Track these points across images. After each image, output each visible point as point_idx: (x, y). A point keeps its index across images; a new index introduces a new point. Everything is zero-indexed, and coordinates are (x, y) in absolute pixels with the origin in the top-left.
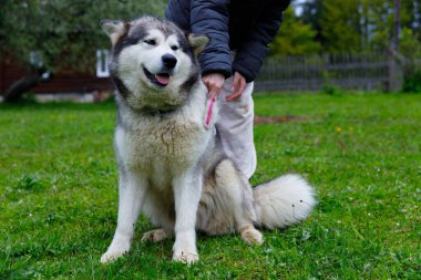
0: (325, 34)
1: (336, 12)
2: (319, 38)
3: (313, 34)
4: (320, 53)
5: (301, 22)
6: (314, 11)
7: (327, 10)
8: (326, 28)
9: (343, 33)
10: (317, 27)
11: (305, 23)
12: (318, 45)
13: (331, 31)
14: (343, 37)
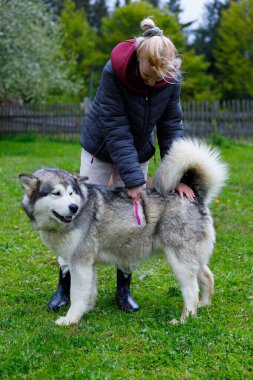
0: (218, 65)
1: (232, 42)
2: (211, 70)
3: (205, 65)
4: (212, 88)
5: (193, 51)
6: (207, 39)
7: (221, 39)
8: (220, 60)
9: (239, 66)
10: (211, 59)
11: (198, 53)
12: (210, 78)
13: (225, 63)
14: (239, 70)
